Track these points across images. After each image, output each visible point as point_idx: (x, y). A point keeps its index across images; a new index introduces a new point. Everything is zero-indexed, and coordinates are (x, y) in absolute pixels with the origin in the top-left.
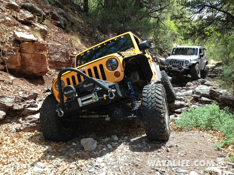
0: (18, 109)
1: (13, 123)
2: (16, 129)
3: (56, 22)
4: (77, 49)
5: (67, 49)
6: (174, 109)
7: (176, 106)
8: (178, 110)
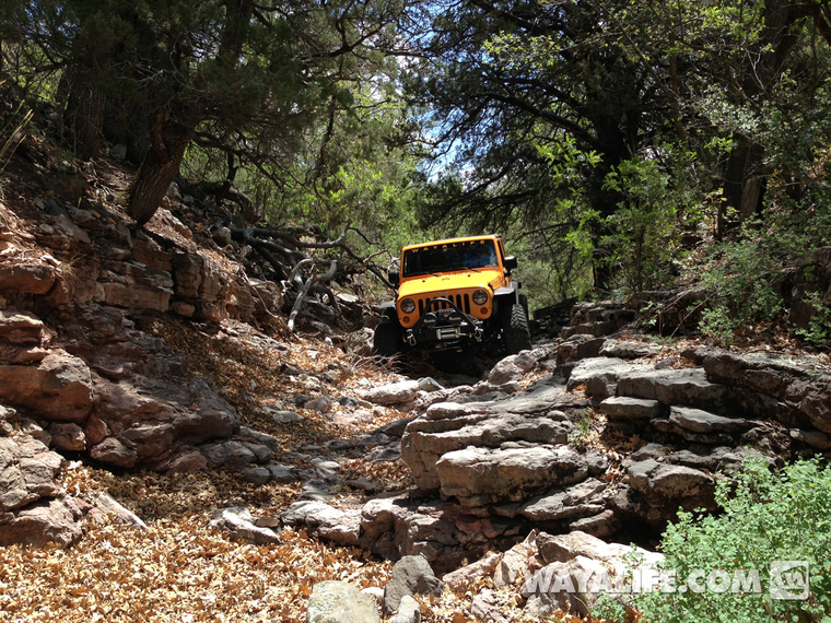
6: (518, 498)
7: (530, 481)
8: (548, 505)
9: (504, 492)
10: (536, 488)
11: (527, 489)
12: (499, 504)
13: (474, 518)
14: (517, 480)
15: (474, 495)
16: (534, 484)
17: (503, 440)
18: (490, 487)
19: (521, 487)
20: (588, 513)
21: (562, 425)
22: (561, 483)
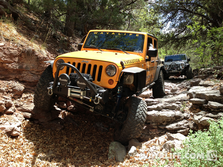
6: (165, 124)
7: (168, 120)
8: (172, 126)
9: (161, 122)
10: (169, 122)
11: (167, 122)
12: (160, 125)
13: (154, 128)
14: (165, 119)
15: (154, 123)
16: (169, 121)
17: (162, 109)
18: (158, 121)
19: (166, 121)
20: (182, 129)
21: (179, 106)
22: (176, 121)
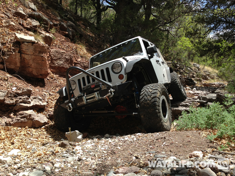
0: (9, 103)
1: (4, 118)
2: (6, 123)
3: (63, 32)
4: (82, 57)
5: (71, 56)
21: (190, 104)
